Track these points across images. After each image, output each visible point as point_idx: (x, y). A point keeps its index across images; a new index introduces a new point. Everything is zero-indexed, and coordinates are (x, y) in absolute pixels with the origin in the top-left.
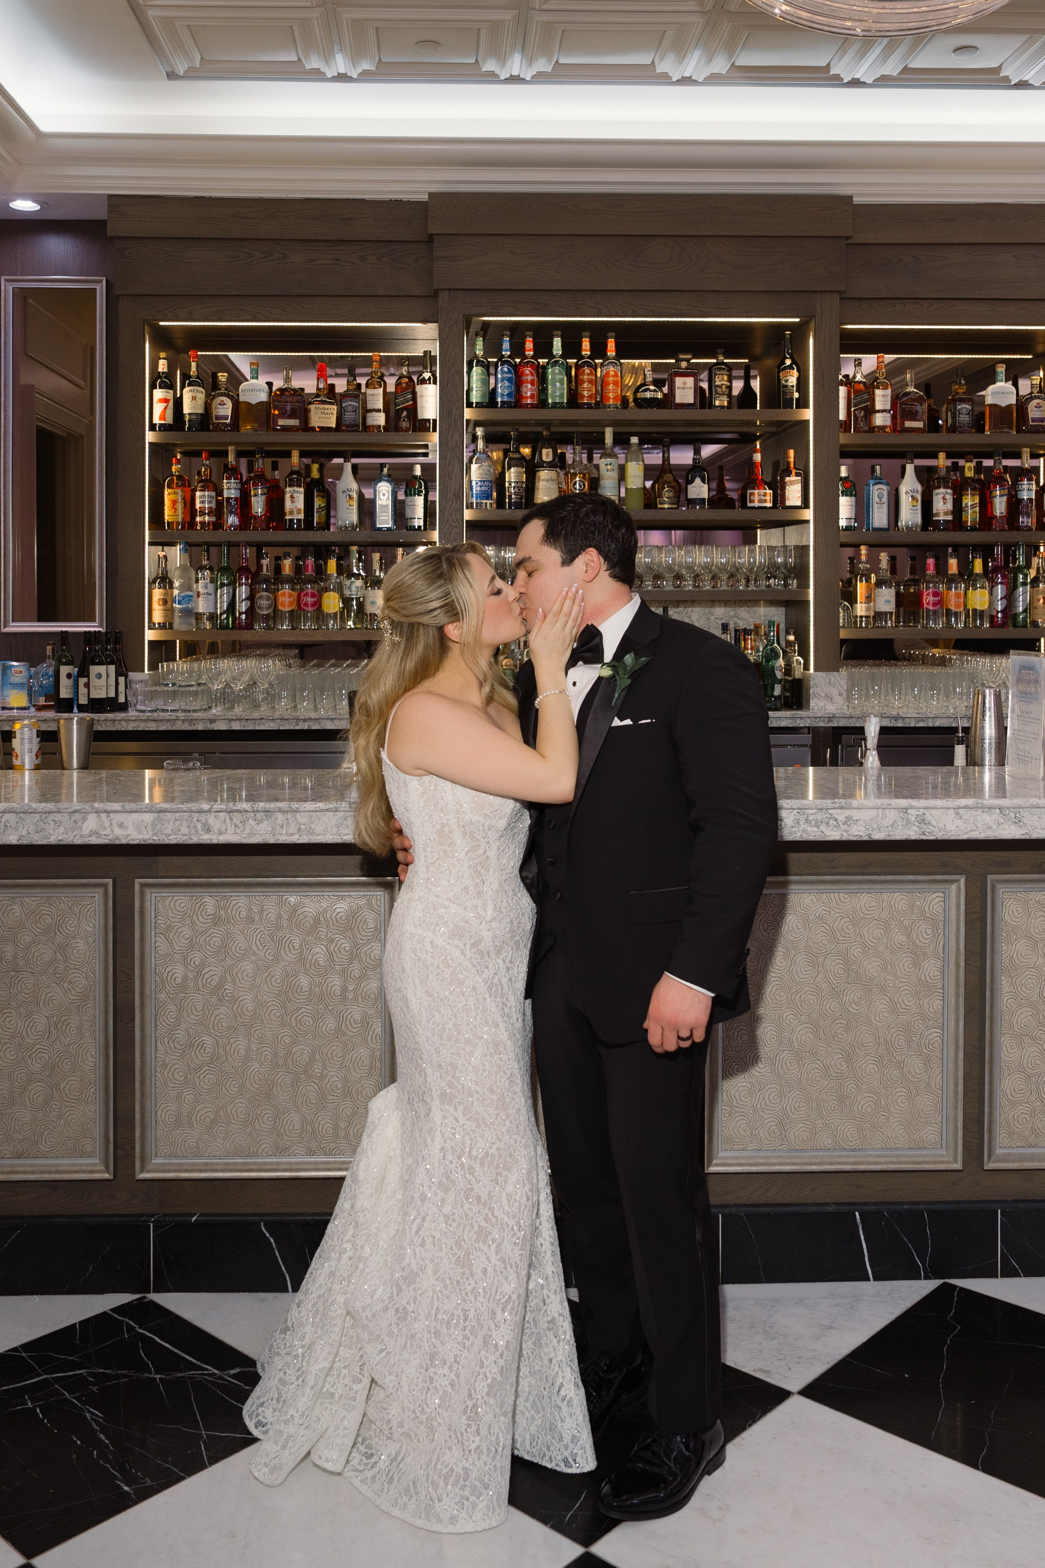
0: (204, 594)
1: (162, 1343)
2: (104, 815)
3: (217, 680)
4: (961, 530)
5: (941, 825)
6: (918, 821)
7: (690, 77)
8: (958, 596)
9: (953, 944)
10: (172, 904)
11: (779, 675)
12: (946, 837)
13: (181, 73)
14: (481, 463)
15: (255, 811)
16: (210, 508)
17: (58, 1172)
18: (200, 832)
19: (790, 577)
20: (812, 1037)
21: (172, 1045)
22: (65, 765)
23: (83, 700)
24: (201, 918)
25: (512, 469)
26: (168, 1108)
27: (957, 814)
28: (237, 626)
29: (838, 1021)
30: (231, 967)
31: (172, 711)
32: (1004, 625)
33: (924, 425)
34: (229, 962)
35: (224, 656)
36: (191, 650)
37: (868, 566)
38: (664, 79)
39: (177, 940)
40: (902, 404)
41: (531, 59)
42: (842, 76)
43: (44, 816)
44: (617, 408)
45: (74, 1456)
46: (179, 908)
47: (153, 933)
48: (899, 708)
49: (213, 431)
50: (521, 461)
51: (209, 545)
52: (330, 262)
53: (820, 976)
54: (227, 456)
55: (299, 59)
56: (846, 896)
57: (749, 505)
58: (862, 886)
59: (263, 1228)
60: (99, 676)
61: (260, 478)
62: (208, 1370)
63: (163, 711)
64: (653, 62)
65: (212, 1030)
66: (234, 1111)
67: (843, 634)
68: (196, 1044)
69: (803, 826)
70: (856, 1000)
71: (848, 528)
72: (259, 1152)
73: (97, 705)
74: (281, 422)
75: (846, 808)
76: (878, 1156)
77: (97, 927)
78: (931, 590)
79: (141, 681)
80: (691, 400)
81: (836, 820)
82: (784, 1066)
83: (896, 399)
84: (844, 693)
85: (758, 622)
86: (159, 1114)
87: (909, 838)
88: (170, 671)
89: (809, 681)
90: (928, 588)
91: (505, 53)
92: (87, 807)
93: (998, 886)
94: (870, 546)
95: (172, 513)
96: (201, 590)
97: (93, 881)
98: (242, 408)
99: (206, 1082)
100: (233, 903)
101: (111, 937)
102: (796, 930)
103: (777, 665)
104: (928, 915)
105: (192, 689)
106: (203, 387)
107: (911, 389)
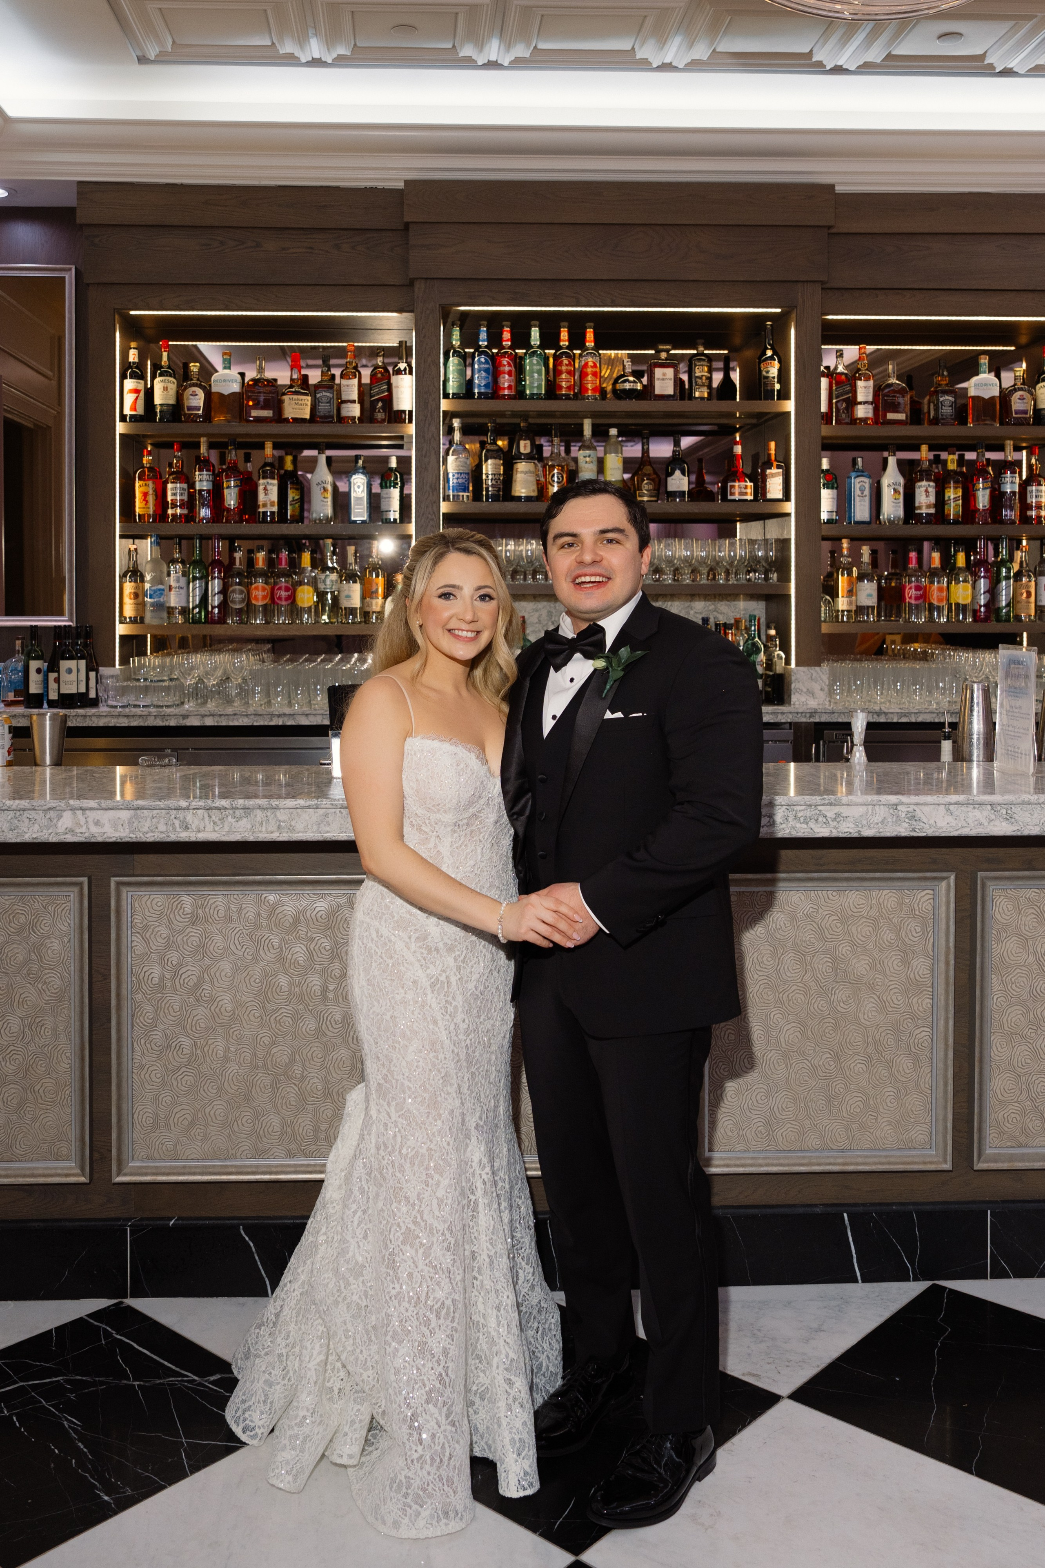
0: (176, 588)
1: (140, 1349)
2: (79, 813)
3: (190, 675)
4: (943, 523)
5: (932, 822)
6: (908, 818)
7: (671, 63)
8: (940, 590)
9: (943, 942)
10: (149, 903)
11: (760, 670)
12: (937, 834)
13: (153, 58)
14: (458, 454)
15: (235, 809)
16: (181, 500)
17: (33, 1176)
18: (178, 829)
19: (771, 571)
20: (800, 1036)
21: (148, 1046)
22: (38, 761)
23: (53, 696)
24: (178, 917)
25: (490, 461)
26: (145, 1110)
27: (948, 810)
28: (210, 620)
29: (826, 1020)
30: (209, 967)
31: (144, 706)
32: (987, 619)
33: (907, 416)
34: (207, 961)
35: (196, 650)
36: (161, 645)
37: (850, 560)
38: (644, 65)
39: (154, 940)
40: (884, 396)
41: (510, 44)
42: (824, 63)
43: (18, 813)
44: (596, 399)
45: (52, 1465)
46: (155, 907)
47: (129, 932)
48: (881, 703)
49: (185, 422)
50: (497, 453)
51: (181, 538)
52: (304, 250)
53: (809, 974)
54: (199, 447)
55: (273, 44)
56: (834, 894)
57: (730, 497)
58: (851, 884)
59: (242, 1232)
60: (70, 671)
61: (233, 470)
62: (187, 1376)
63: (136, 706)
64: (633, 48)
65: (190, 1031)
66: (212, 1112)
67: (825, 629)
68: (174, 1044)
69: (792, 822)
70: (844, 999)
71: (830, 521)
72: (238, 1155)
73: (67, 701)
74: (255, 413)
75: (835, 805)
76: (866, 1157)
77: (72, 926)
78: (913, 584)
79: (112, 676)
80: (670, 391)
81: (825, 817)
82: (772, 1066)
83: (878, 390)
84: (826, 688)
85: (738, 616)
86: (135, 1116)
87: (899, 835)
88: (142, 666)
89: (790, 675)
90: (910, 582)
91: (483, 39)
92: (63, 804)
93: (989, 883)
94: (852, 539)
95: (143, 505)
96: (173, 584)
97: (68, 879)
98: (215, 399)
99: (184, 1083)
100: (212, 901)
101: (86, 936)
102: (783, 927)
103: (759, 660)
104: (917, 913)
105: (164, 684)
106: (175, 378)
107: (893, 380)
